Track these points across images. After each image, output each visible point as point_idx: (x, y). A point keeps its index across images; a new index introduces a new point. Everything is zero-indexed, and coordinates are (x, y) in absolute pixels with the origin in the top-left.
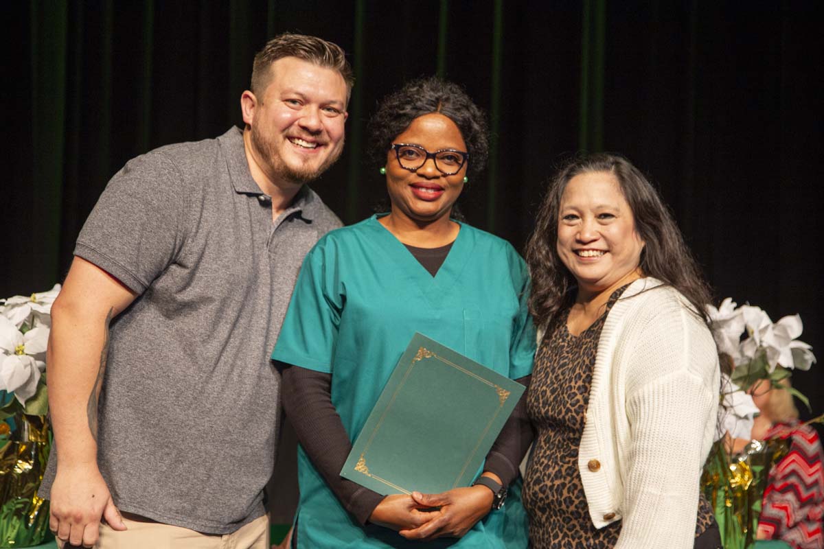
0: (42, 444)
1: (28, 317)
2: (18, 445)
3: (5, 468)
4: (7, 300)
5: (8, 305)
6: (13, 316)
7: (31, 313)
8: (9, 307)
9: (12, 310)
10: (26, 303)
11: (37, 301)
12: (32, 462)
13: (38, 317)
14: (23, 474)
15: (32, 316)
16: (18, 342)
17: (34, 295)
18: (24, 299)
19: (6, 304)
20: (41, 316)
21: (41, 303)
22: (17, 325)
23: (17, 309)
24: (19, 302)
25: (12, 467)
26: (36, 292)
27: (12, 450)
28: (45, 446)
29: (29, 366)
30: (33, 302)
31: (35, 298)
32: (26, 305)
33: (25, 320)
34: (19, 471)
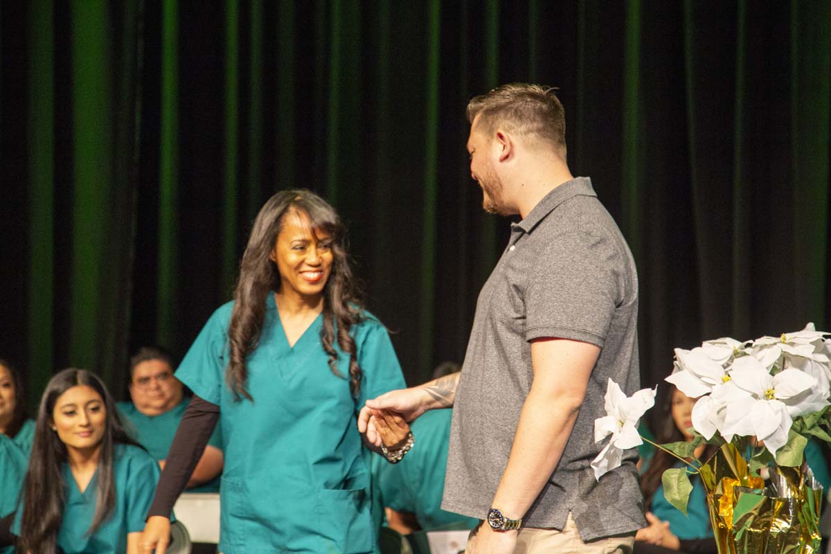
0: (800, 501)
1: (778, 360)
2: (774, 500)
3: (761, 526)
4: (754, 341)
5: (756, 346)
6: (762, 358)
7: (781, 355)
8: (758, 348)
9: (760, 352)
10: (775, 344)
11: (788, 342)
12: (790, 521)
13: (789, 359)
14: (781, 534)
15: (782, 359)
16: (767, 385)
17: (783, 335)
18: (773, 340)
19: (753, 345)
20: (792, 359)
21: (792, 344)
22: (767, 368)
23: (766, 351)
24: (767, 343)
25: (768, 525)
26: (785, 333)
27: (767, 506)
28: (804, 503)
29: (780, 413)
30: (783, 343)
31: (785, 339)
32: (775, 346)
33: (775, 363)
34: (777, 531)
